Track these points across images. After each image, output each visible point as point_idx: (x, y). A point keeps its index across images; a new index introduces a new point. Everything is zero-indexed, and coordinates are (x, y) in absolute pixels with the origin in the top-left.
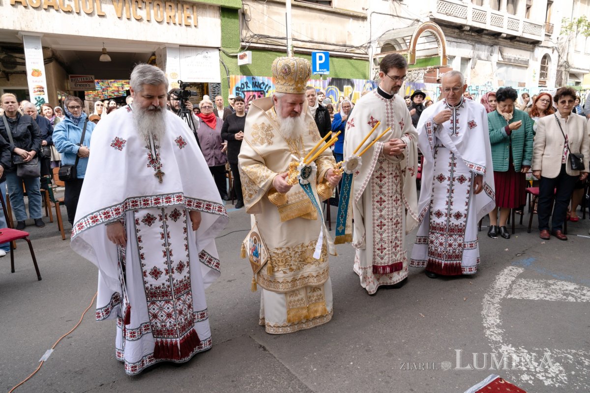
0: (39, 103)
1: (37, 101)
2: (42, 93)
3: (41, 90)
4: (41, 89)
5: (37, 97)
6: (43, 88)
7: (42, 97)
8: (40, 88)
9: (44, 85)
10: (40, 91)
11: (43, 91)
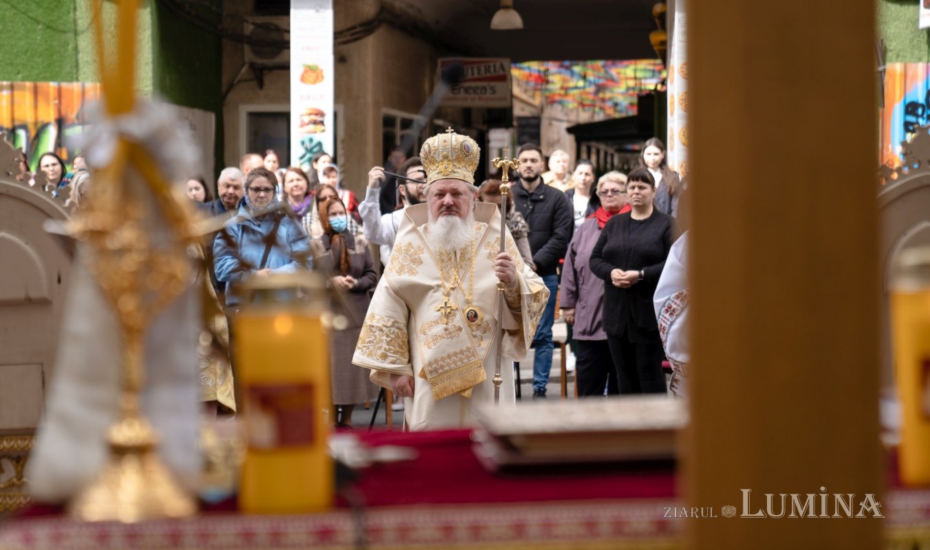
0: (308, 156)
1: (306, 149)
2: (320, 127)
3: (317, 119)
4: (319, 118)
5: (306, 137)
6: (322, 114)
7: (316, 139)
8: (316, 114)
9: (328, 106)
10: (315, 123)
11: (322, 123)
